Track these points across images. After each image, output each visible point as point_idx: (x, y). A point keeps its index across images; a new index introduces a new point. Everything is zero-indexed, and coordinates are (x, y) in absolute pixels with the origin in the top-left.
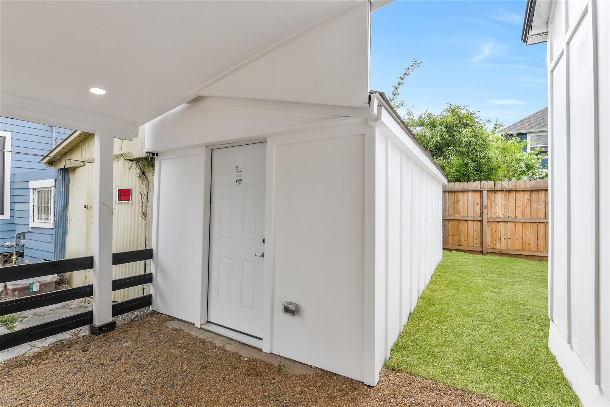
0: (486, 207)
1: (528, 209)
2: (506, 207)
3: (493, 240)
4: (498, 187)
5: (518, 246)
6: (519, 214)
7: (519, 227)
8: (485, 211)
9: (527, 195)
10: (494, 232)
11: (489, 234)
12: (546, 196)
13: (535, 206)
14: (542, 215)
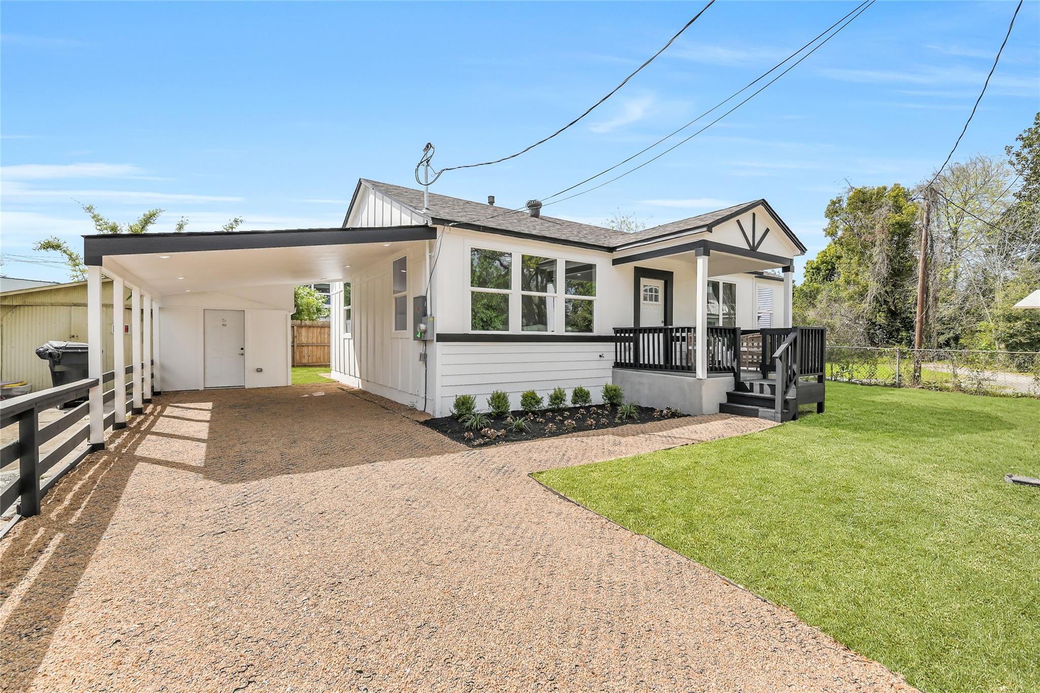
0: (296, 337)
1: (319, 338)
2: (307, 337)
3: (301, 358)
4: (303, 324)
5: (314, 360)
6: (315, 341)
7: (315, 348)
8: (295, 339)
9: (319, 330)
10: (301, 353)
11: (298, 354)
12: (329, 331)
13: (323, 336)
14: (326, 341)
